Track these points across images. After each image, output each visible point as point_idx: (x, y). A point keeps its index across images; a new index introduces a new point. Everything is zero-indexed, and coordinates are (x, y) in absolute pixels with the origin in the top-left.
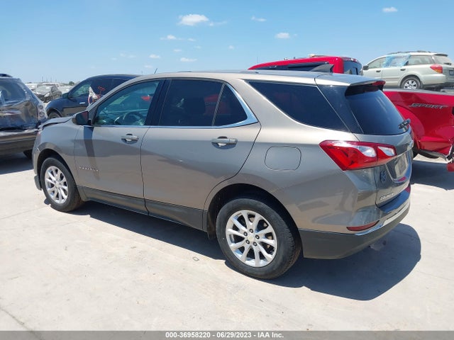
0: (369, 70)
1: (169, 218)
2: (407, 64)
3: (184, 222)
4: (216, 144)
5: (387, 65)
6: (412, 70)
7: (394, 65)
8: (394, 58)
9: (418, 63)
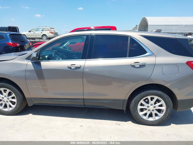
0: (31, 32)
1: (99, 106)
2: (42, 31)
3: (110, 107)
4: (133, 66)
5: (37, 31)
6: (44, 33)
7: (39, 31)
8: (38, 28)
9: (46, 31)
